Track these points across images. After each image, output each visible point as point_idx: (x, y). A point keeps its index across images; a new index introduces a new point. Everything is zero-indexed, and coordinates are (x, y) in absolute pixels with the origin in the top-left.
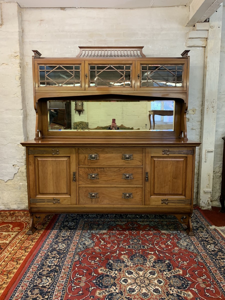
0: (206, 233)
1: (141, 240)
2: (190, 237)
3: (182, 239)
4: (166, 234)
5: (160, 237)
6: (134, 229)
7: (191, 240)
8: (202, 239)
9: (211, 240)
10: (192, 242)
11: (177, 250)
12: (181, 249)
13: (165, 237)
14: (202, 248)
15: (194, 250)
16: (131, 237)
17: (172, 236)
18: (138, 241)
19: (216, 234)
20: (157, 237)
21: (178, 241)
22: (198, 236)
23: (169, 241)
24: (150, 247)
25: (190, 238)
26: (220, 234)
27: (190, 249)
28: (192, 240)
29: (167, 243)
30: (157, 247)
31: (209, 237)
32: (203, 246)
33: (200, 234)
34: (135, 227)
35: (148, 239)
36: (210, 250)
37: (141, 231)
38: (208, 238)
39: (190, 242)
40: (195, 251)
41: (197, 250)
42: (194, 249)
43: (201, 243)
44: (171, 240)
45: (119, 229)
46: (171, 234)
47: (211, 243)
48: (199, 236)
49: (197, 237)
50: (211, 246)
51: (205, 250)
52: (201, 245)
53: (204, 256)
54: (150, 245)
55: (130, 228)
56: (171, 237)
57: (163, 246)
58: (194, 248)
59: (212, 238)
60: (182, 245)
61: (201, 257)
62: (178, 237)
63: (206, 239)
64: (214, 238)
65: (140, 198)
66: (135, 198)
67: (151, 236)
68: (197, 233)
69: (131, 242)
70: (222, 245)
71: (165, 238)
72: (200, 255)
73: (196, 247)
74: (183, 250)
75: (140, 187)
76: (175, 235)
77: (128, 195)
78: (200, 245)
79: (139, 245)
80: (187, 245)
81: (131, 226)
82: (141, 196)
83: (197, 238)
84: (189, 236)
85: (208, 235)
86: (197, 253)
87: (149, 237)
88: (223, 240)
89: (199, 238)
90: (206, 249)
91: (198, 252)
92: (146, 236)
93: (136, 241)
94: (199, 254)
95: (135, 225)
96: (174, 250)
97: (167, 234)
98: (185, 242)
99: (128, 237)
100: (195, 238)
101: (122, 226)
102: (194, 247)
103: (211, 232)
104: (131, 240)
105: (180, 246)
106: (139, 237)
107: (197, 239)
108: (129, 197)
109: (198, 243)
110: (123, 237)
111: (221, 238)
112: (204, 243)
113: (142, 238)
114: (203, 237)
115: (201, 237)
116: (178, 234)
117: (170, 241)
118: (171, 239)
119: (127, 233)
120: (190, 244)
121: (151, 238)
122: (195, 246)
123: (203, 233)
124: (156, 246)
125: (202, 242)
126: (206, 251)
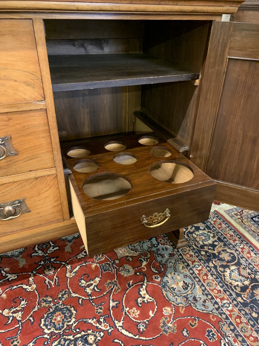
0: (204, 229)
1: (72, 309)
2: (181, 255)
3: (169, 265)
4: (129, 260)
5: (119, 277)
6: (50, 261)
7: (188, 265)
8: (206, 252)
9: (223, 251)
10: (191, 272)
11: (170, 316)
12: (177, 308)
13: (129, 271)
14: (219, 288)
15: (205, 301)
16: (44, 304)
17: (145, 263)
18: (65, 316)
19: (223, 225)
20: (111, 279)
21: (161, 280)
22: (195, 245)
23: (144, 287)
24: (102, 334)
25: (183, 258)
26: (230, 223)
27: (195, 299)
28: (190, 263)
29: (141, 296)
30: (121, 324)
31: (216, 241)
32: (217, 278)
33: (196, 236)
34: (52, 255)
35: (90, 295)
36: (235, 287)
37: (68, 264)
38: (216, 246)
39: (188, 273)
40: (211, 307)
41: (212, 298)
42: (205, 297)
43: (211, 269)
44: (146, 281)
45: (9, 276)
46: (140, 256)
47: (226, 260)
48: (196, 243)
49: (195, 247)
50: (232, 271)
51: (228, 293)
52: (212, 275)
53: (235, 319)
54: (100, 323)
55: (37, 263)
56: (143, 266)
57: (135, 313)
58: (203, 294)
59: (222, 244)
60: (174, 289)
61: (232, 327)
62: (157, 261)
63: (214, 250)
64: (226, 240)
65: (54, 207)
66: (37, 211)
67: (97, 279)
68: (189, 232)
69: (46, 331)
70: (248, 258)
71: (131, 278)
72: (224, 316)
73: (206, 289)
74: (182, 312)
75: (49, 175)
76: (149, 256)
77: (9, 208)
78: (210, 276)
79: (71, 337)
80: (186, 286)
81: (40, 252)
82: (57, 201)
83: (196, 252)
84: (178, 249)
85: (212, 235)
86: (215, 311)
87: (92, 287)
88: (242, 241)
89: (200, 251)
90: (227, 285)
91: (216, 306)
92: (83, 283)
93: (59, 319)
94: (221, 314)
95: (51, 246)
96: (164, 323)
97: (131, 259)
98: (179, 278)
99: (36, 309)
100: (191, 253)
101: (17, 262)
102: (202, 290)
103: (212, 222)
104: (45, 321)
105: (171, 297)
106: (65, 294)
107: (197, 257)
108: (15, 214)
109: (205, 270)
110: (20, 314)
111: (237, 239)
112: (215, 267)
113: (74, 295)
114: (206, 245)
115: (202, 247)
116: (154, 249)
117: (145, 284)
118: (145, 274)
119: (31, 287)
120: (190, 278)
121: (96, 286)
122: (203, 285)
123: (201, 232)
124: (116, 322)
125: (211, 265)
126: (231, 295)
